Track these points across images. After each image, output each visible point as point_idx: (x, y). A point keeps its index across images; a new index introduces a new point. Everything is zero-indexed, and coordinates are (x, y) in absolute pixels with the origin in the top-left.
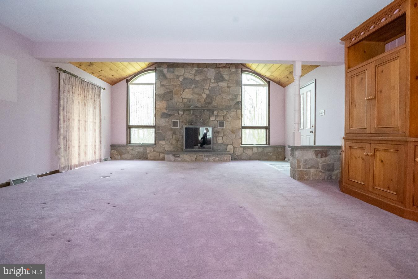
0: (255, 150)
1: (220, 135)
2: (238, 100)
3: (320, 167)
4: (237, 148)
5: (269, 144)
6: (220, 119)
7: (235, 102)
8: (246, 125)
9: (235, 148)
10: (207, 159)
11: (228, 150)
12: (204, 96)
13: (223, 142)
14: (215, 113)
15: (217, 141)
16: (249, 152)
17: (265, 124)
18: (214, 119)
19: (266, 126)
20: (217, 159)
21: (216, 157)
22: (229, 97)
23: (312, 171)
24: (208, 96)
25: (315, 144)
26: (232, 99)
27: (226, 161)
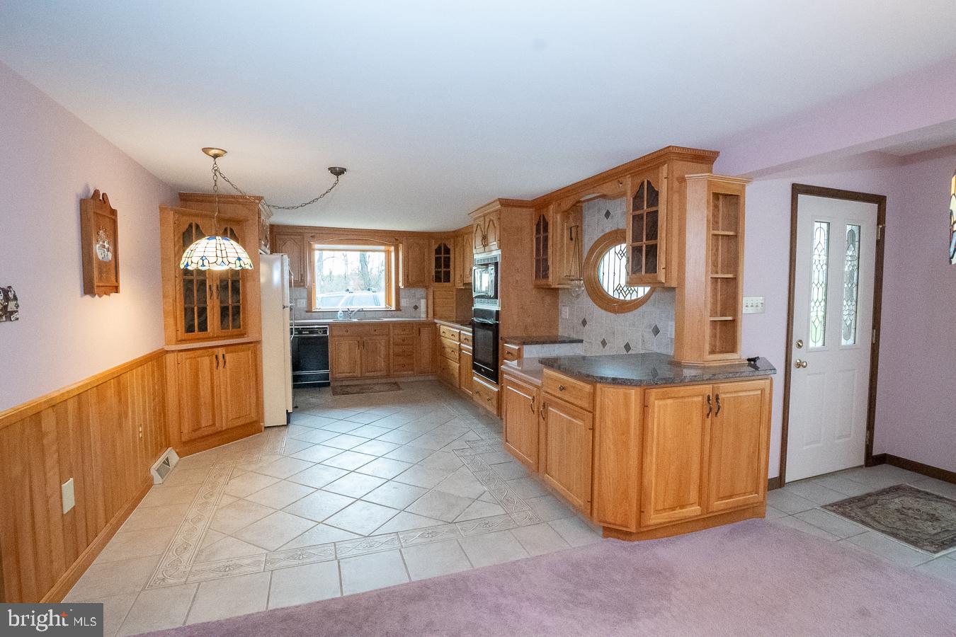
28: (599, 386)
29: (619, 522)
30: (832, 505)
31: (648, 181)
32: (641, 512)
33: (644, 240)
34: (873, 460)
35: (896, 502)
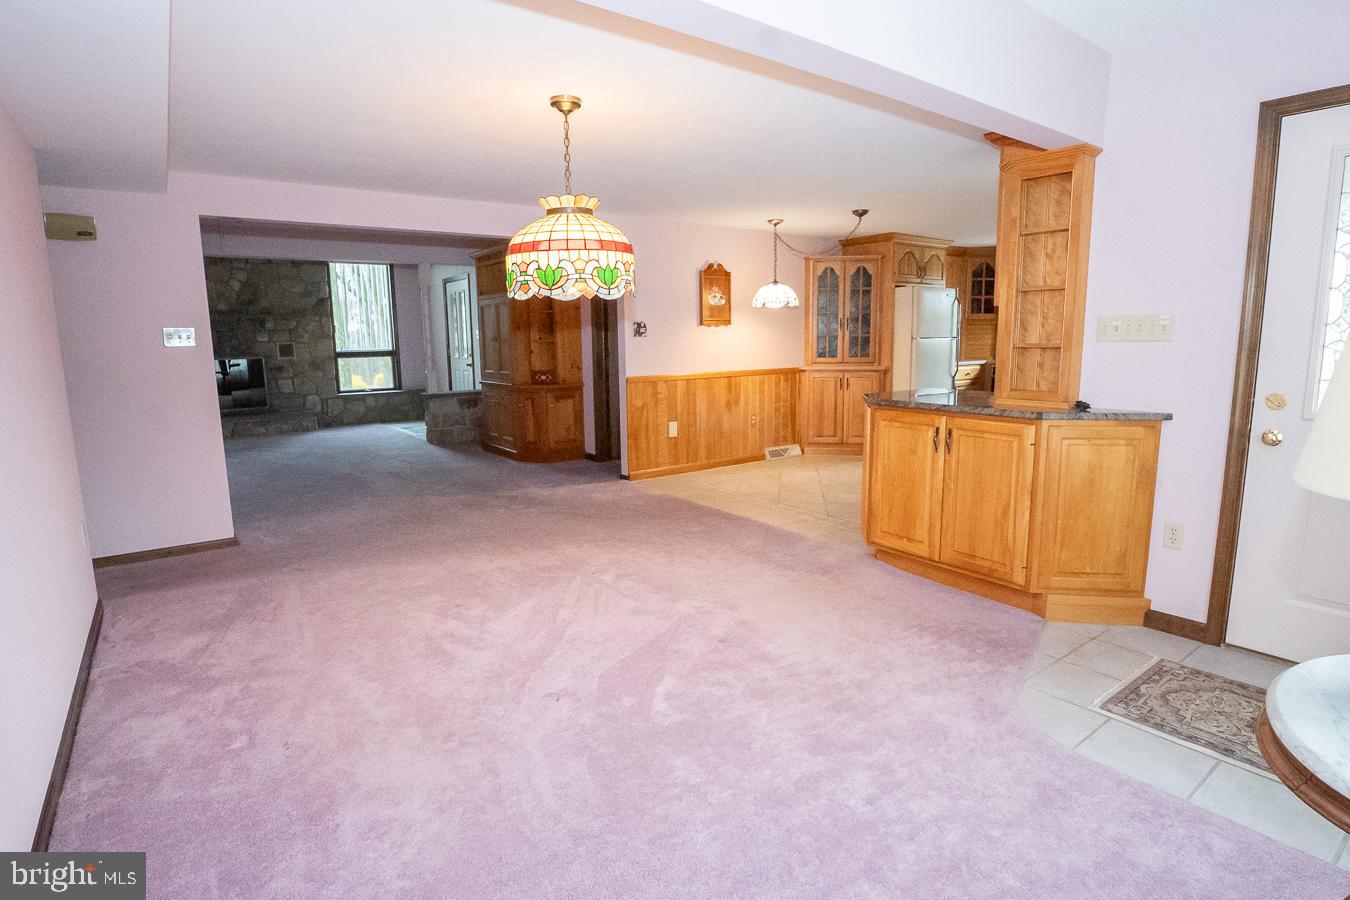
0: (371, 402)
1: (284, 375)
2: (322, 296)
3: (468, 422)
4: (330, 401)
5: (400, 388)
6: (284, 339)
7: (312, 301)
8: (344, 350)
9: (324, 402)
10: (262, 430)
11: (309, 405)
12: (236, 286)
13: (295, 389)
14: (269, 325)
15: (279, 389)
16: (361, 409)
17: (386, 344)
18: (266, 339)
19: (391, 348)
20: (285, 427)
21: (284, 424)
22: (298, 289)
23: (456, 428)
24: (244, 285)
25: (451, 389)
26: (306, 294)
27: (307, 430)
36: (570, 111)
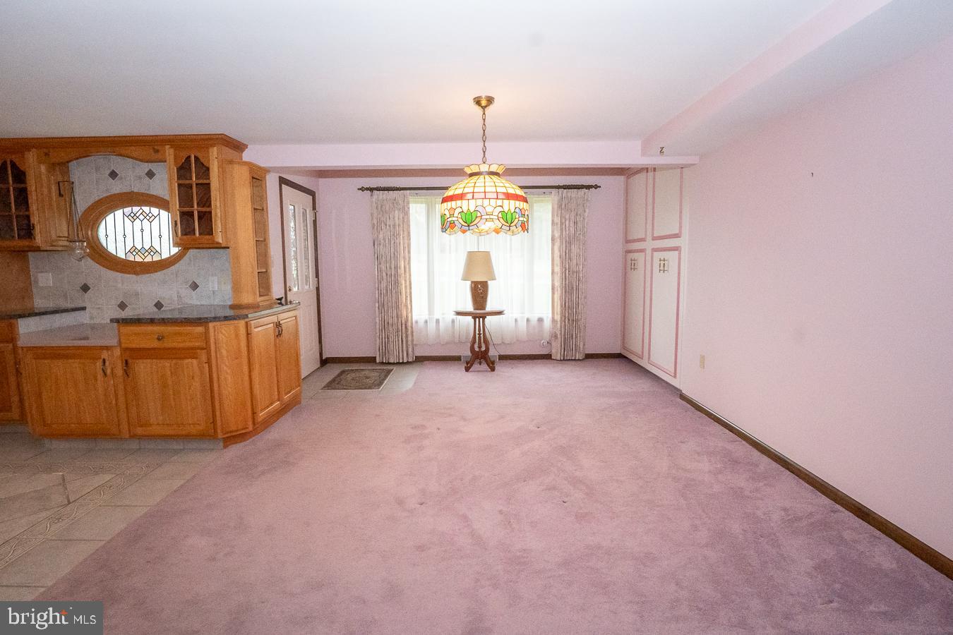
28: (211, 325)
29: (240, 427)
30: (324, 387)
31: (195, 157)
32: (254, 413)
33: (196, 206)
34: (324, 362)
35: (349, 377)
36: (486, 106)
